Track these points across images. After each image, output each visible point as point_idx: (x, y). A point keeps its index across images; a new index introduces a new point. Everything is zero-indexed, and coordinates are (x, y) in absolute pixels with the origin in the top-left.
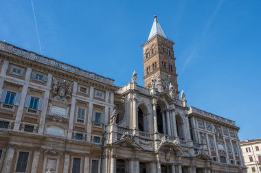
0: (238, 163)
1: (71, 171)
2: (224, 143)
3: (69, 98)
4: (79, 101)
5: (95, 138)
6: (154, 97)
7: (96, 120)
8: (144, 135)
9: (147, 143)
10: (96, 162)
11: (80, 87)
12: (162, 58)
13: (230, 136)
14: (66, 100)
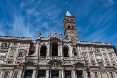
0: (114, 65)
1: (3, 77)
2: (101, 55)
3: (8, 49)
4: (12, 49)
5: (17, 62)
6: (49, 41)
7: (20, 55)
8: (42, 58)
9: (43, 61)
10: (16, 73)
11: (13, 44)
12: (68, 24)
13: (106, 51)
14: (6, 50)
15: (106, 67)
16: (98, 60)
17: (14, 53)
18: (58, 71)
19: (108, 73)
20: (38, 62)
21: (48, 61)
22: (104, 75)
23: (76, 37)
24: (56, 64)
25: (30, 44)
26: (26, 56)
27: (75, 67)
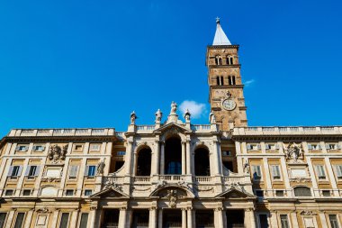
2: (307, 165)
3: (63, 159)
4: (73, 160)
5: (86, 191)
6: (157, 134)
7: (89, 174)
8: (141, 180)
9: (143, 188)
10: (86, 215)
11: (74, 146)
12: (217, 72)
13: (324, 152)
14: (59, 162)
15: (318, 201)
16: (293, 181)
17: (76, 170)
18: (179, 211)
19: (322, 216)
20: (132, 190)
21: (153, 188)
22: (308, 222)
23: (241, 109)
24: (173, 194)
25: (113, 145)
26: (103, 177)
27: (223, 201)
